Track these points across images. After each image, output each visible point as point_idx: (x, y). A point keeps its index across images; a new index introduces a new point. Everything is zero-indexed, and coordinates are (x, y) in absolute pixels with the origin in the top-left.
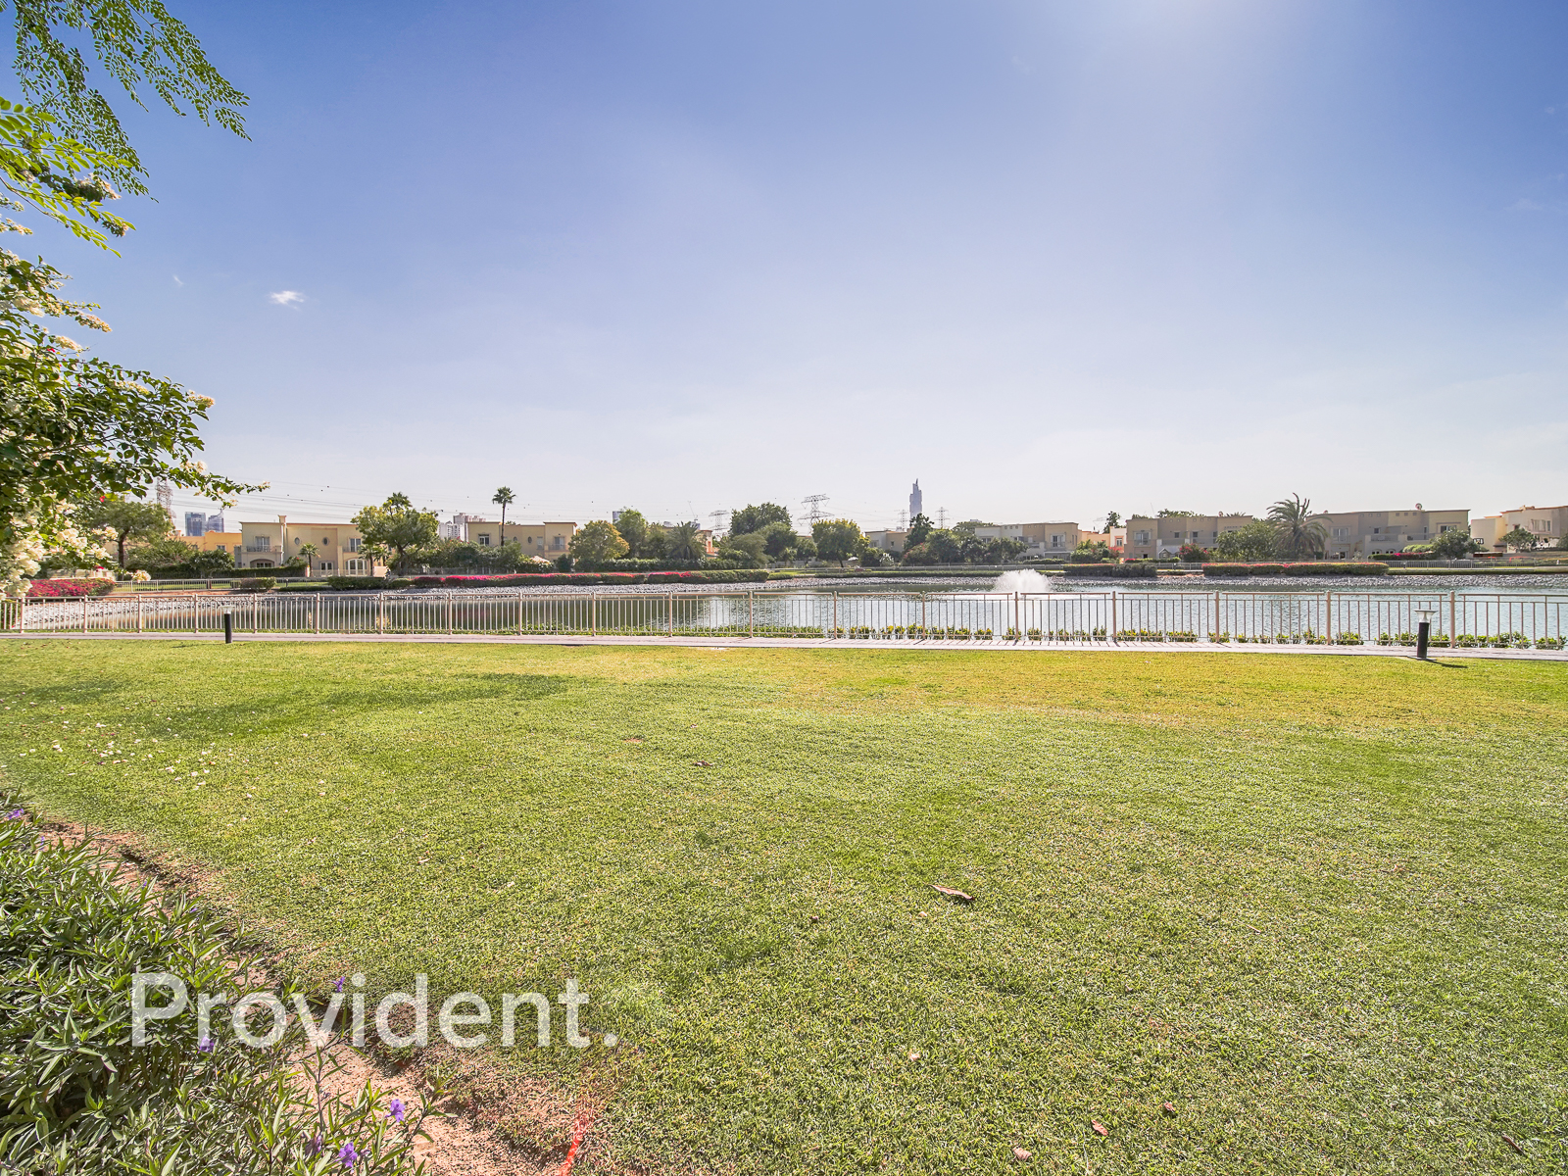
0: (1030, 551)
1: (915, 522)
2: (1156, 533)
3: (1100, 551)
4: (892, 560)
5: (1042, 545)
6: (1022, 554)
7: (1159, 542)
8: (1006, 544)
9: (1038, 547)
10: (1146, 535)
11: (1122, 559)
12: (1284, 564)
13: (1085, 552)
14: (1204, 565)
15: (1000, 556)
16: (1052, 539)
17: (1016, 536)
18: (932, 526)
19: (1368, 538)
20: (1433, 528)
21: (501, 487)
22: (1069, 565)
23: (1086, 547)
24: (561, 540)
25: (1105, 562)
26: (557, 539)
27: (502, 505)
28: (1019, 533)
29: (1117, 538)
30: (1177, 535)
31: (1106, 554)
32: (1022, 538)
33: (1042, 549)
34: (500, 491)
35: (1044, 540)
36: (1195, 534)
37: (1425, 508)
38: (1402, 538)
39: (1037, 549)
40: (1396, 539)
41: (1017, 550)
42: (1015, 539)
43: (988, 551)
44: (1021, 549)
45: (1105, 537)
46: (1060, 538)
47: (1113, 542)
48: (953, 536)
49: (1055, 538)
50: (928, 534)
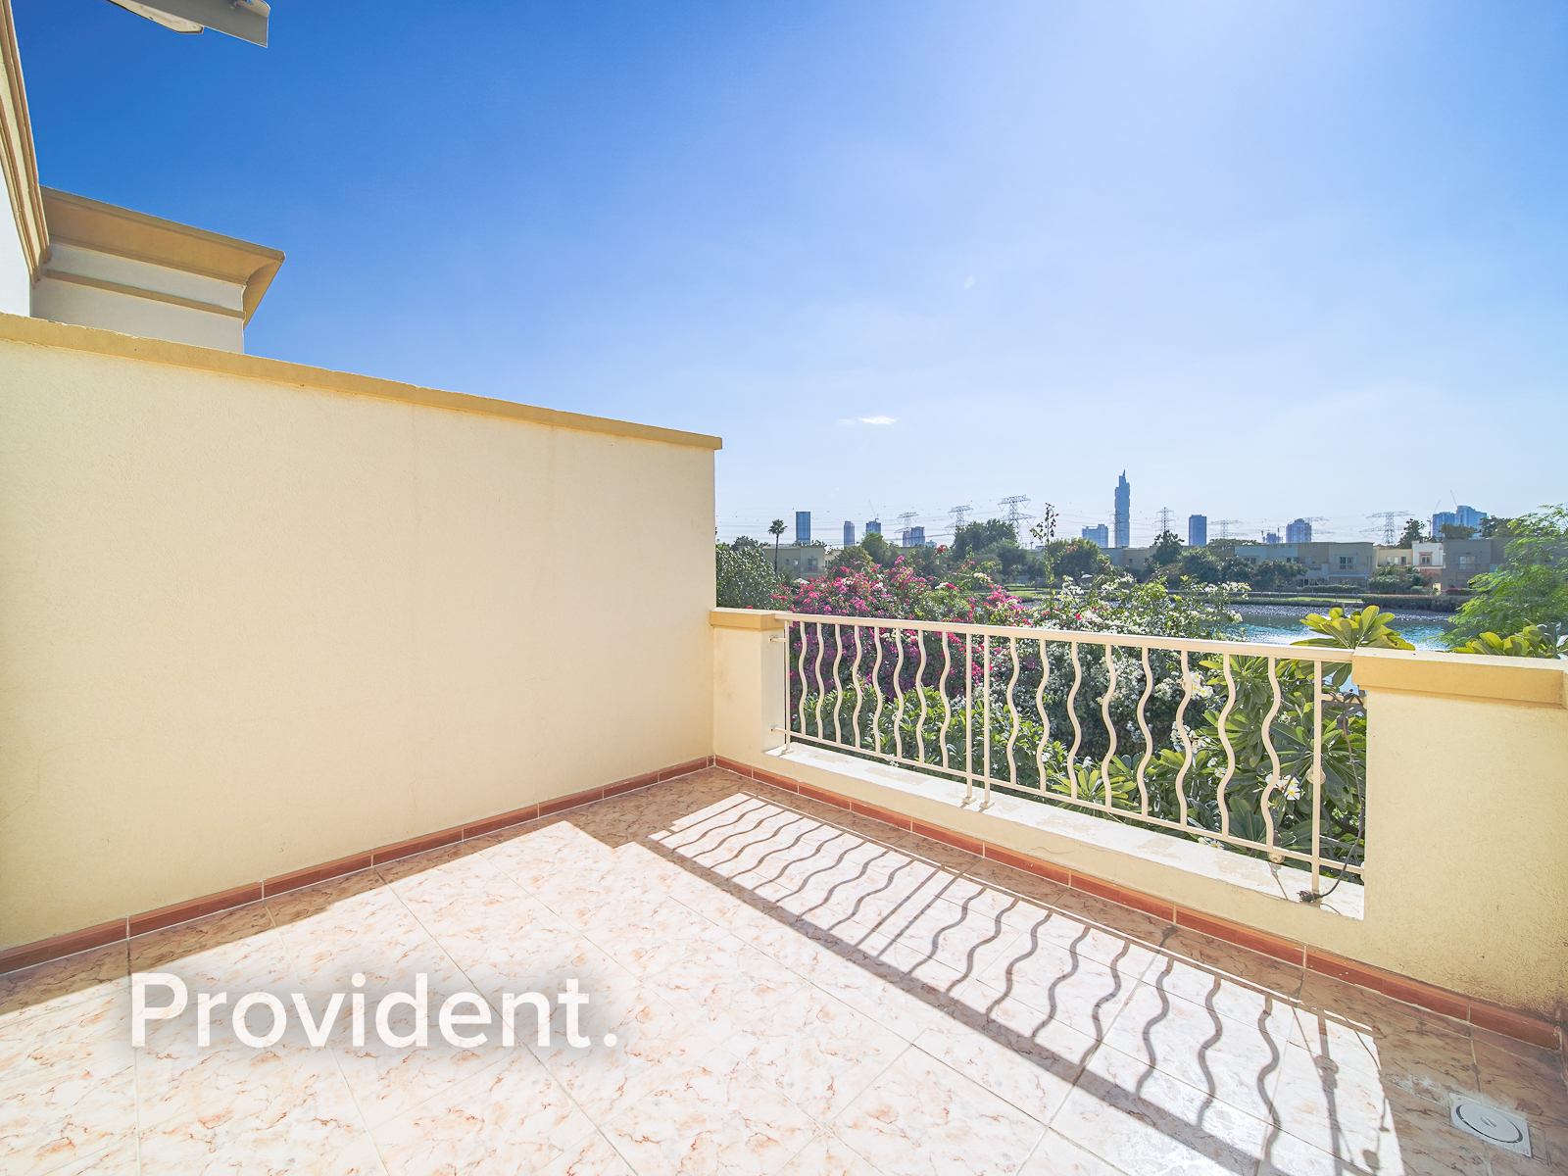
0: (1310, 575)
1: (1161, 540)
3: (1407, 576)
5: (1325, 567)
6: (1299, 577)
8: (1279, 568)
9: (1320, 569)
11: (1438, 586)
13: (1389, 580)
15: (1272, 580)
16: (1338, 561)
17: (1289, 556)
18: (1182, 544)
21: (775, 519)
22: (1370, 595)
23: (1390, 573)
24: (814, 563)
25: (1417, 592)
26: (810, 561)
27: (775, 535)
28: (1295, 553)
29: (1422, 554)
31: (1417, 581)
32: (1297, 560)
33: (1325, 573)
34: (775, 523)
35: (1327, 562)
39: (1317, 572)
41: (1293, 575)
42: (1289, 560)
43: (1257, 575)
44: (1299, 572)
45: (1404, 552)
46: (1350, 560)
47: (1416, 560)
48: (1211, 558)
49: (1343, 560)
50: (1180, 554)
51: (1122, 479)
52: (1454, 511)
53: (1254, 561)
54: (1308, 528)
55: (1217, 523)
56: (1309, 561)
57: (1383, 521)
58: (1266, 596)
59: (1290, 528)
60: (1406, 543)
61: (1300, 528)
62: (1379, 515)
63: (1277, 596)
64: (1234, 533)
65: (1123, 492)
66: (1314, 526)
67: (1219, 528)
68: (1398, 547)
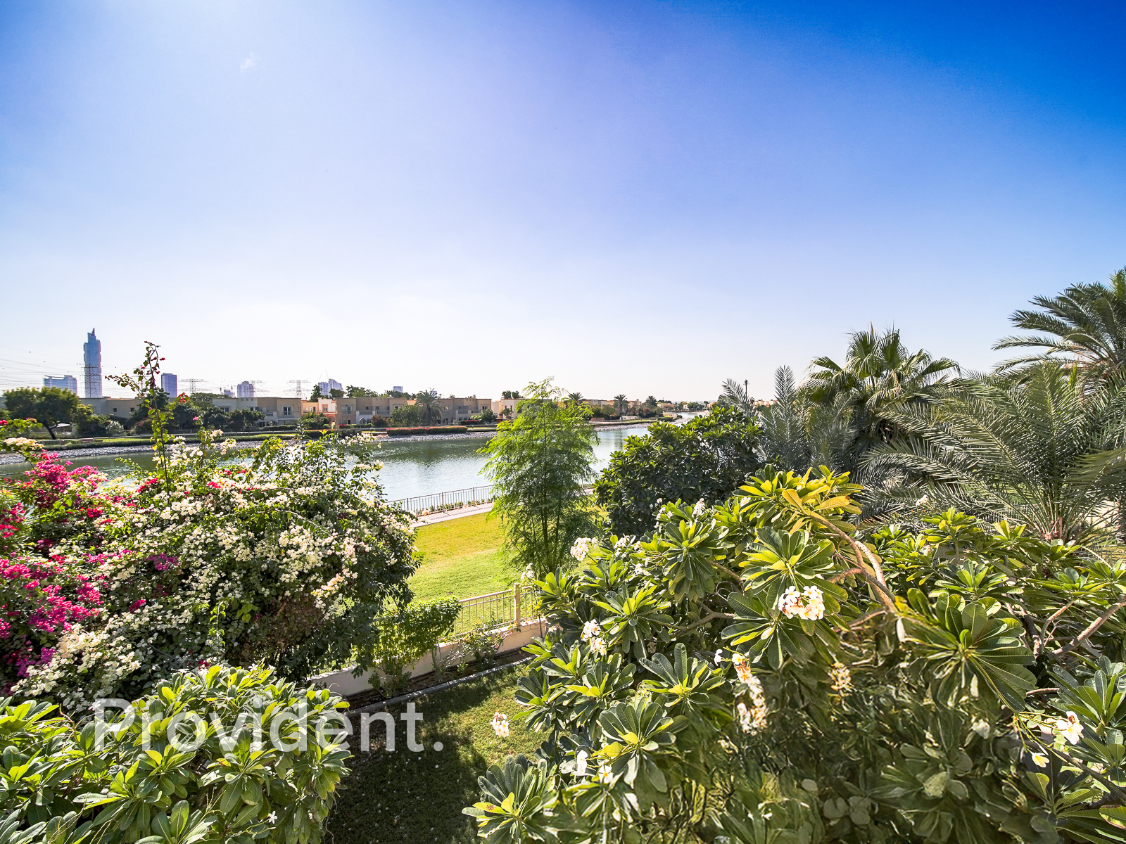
0: (267, 419)
2: (355, 407)
3: (322, 419)
4: (121, 427)
5: (275, 413)
6: (259, 421)
7: (358, 413)
8: (246, 414)
9: (272, 415)
10: (349, 409)
11: (334, 424)
12: (426, 428)
13: (311, 421)
14: (388, 429)
15: (242, 423)
16: (283, 410)
17: (252, 406)
19: (457, 412)
20: (480, 408)
23: (312, 417)
28: (255, 404)
29: (323, 405)
30: (367, 408)
31: (324, 421)
32: (257, 409)
33: (275, 417)
35: (276, 410)
36: (377, 408)
37: (477, 398)
38: (470, 412)
39: (271, 417)
40: (467, 413)
41: (256, 419)
42: (252, 409)
43: (231, 420)
44: (260, 417)
45: (314, 404)
46: (289, 409)
47: (321, 409)
48: (194, 408)
49: (285, 409)
50: (167, 404)
51: (92, 336)
52: (327, 382)
53: (227, 409)
54: (251, 388)
55: (186, 381)
56: (265, 409)
57: (295, 385)
58: (240, 435)
59: (239, 387)
60: (315, 399)
61: (247, 386)
62: (293, 382)
63: (247, 434)
64: (202, 388)
65: (92, 347)
66: (256, 386)
67: (188, 384)
68: (310, 401)
